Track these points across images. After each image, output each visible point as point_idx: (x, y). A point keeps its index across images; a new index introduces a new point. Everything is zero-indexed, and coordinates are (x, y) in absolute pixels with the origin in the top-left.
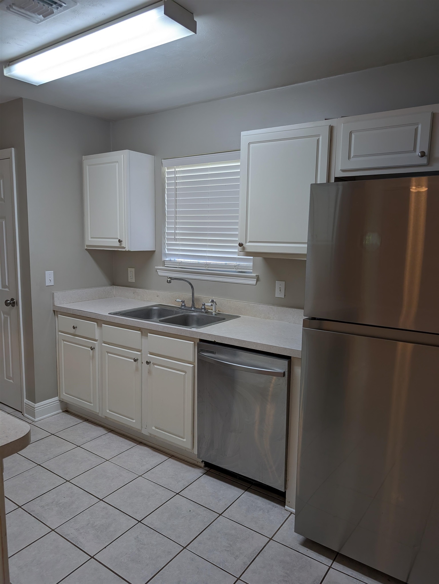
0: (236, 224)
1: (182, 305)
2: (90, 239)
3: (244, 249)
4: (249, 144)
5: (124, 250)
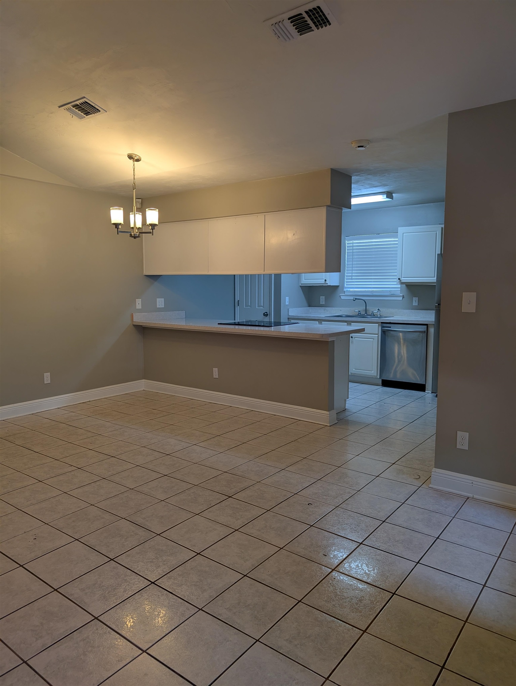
0: (396, 269)
1: (359, 313)
2: (304, 280)
3: (400, 281)
4: (403, 233)
5: (327, 285)
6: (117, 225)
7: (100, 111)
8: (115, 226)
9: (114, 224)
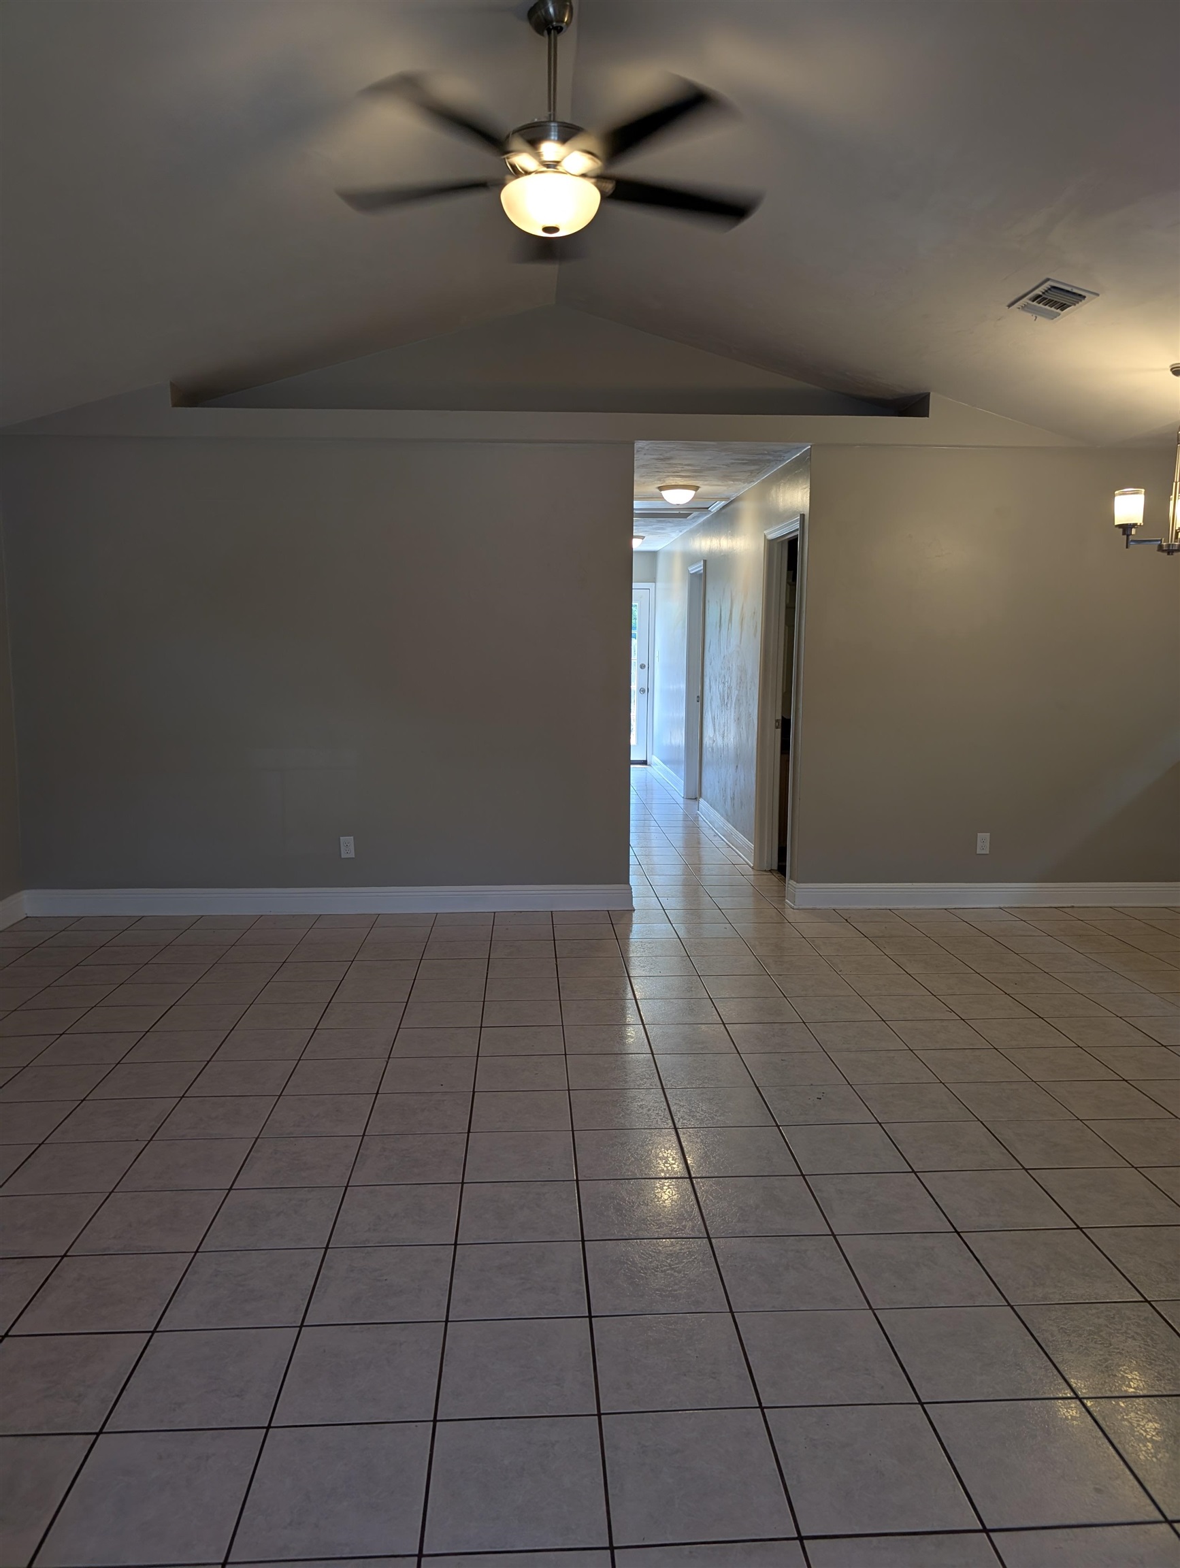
6: (1126, 528)
7: (1084, 297)
8: (1121, 530)
9: (1120, 526)
